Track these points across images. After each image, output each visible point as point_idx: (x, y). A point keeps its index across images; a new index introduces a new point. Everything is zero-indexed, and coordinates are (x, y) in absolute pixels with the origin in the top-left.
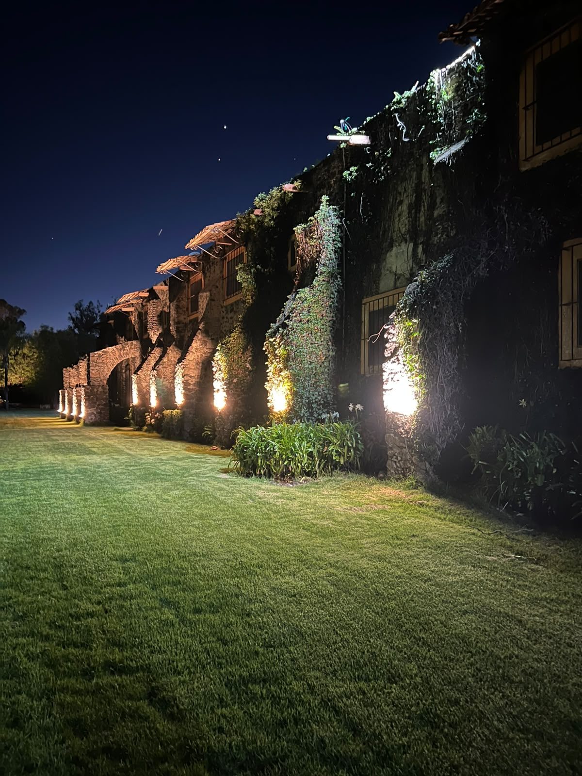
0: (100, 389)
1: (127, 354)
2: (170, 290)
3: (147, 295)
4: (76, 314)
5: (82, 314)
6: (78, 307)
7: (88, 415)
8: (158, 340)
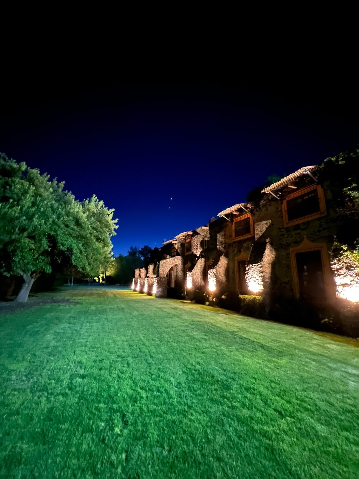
0: (164, 279)
1: (176, 262)
2: (210, 229)
3: (192, 233)
4: (130, 251)
5: (132, 250)
6: (131, 248)
7: (158, 292)
8: (201, 254)
